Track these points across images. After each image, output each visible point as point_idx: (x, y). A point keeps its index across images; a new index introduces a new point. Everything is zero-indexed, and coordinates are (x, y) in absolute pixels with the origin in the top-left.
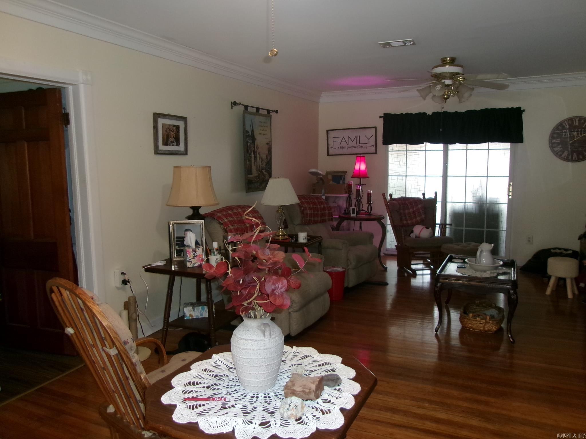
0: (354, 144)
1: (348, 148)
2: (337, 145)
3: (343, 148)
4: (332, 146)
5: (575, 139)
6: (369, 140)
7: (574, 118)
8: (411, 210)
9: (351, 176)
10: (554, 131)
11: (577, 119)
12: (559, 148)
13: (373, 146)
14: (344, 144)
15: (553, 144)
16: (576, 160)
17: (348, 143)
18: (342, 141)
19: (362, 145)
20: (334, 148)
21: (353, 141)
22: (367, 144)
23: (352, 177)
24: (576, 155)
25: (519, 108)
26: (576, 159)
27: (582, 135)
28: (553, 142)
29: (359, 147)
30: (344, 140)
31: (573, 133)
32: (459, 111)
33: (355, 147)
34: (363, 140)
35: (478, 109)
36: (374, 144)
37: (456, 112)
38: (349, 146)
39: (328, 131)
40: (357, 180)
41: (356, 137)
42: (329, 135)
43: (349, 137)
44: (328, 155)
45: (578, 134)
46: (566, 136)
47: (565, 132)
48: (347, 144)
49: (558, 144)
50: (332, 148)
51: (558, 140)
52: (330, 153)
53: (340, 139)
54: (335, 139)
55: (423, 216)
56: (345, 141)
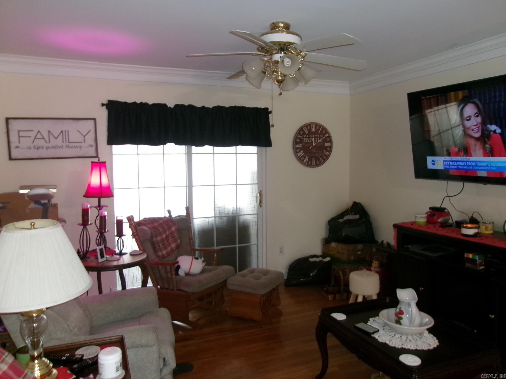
0: (59, 142)
1: (48, 148)
2: (25, 142)
3: (38, 148)
4: (17, 144)
5: (314, 145)
6: (84, 136)
7: (312, 124)
8: (164, 236)
9: (83, 194)
10: (297, 136)
11: (314, 125)
12: (301, 154)
13: (91, 146)
14: (40, 143)
15: (297, 148)
16: (315, 166)
17: (47, 139)
18: (36, 137)
19: (73, 145)
20: (22, 148)
21: (56, 138)
22: (81, 142)
23: (84, 196)
24: (314, 161)
25: (267, 109)
26: (315, 164)
27: (318, 142)
28: (297, 147)
29: (67, 147)
30: (39, 136)
31: (311, 139)
32: (206, 106)
33: (61, 147)
34: (74, 137)
35: (227, 106)
36: (93, 143)
37: (203, 107)
38: (48, 145)
39: (7, 119)
40: (95, 201)
41: (62, 132)
42: (10, 127)
43: (49, 132)
44: (11, 159)
45: (315, 140)
46: (306, 141)
47: (305, 137)
48: (46, 142)
49: (301, 149)
50: (17, 147)
51: (300, 146)
52: (13, 156)
53: (33, 134)
54: (22, 134)
55: (179, 241)
56: (42, 137)
